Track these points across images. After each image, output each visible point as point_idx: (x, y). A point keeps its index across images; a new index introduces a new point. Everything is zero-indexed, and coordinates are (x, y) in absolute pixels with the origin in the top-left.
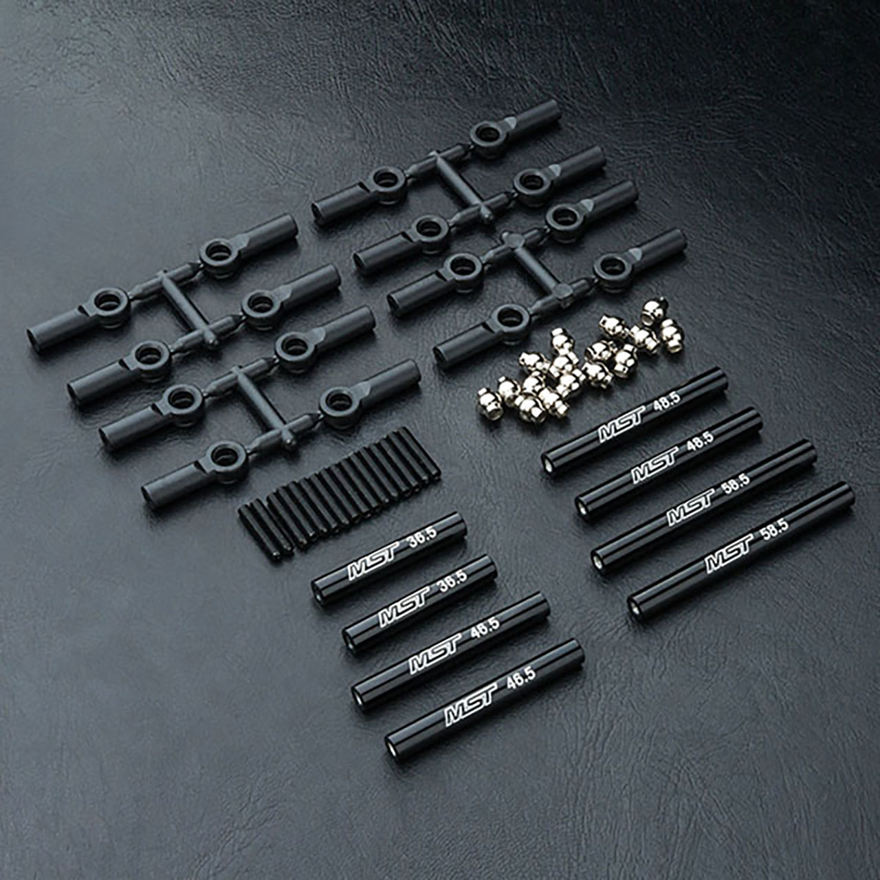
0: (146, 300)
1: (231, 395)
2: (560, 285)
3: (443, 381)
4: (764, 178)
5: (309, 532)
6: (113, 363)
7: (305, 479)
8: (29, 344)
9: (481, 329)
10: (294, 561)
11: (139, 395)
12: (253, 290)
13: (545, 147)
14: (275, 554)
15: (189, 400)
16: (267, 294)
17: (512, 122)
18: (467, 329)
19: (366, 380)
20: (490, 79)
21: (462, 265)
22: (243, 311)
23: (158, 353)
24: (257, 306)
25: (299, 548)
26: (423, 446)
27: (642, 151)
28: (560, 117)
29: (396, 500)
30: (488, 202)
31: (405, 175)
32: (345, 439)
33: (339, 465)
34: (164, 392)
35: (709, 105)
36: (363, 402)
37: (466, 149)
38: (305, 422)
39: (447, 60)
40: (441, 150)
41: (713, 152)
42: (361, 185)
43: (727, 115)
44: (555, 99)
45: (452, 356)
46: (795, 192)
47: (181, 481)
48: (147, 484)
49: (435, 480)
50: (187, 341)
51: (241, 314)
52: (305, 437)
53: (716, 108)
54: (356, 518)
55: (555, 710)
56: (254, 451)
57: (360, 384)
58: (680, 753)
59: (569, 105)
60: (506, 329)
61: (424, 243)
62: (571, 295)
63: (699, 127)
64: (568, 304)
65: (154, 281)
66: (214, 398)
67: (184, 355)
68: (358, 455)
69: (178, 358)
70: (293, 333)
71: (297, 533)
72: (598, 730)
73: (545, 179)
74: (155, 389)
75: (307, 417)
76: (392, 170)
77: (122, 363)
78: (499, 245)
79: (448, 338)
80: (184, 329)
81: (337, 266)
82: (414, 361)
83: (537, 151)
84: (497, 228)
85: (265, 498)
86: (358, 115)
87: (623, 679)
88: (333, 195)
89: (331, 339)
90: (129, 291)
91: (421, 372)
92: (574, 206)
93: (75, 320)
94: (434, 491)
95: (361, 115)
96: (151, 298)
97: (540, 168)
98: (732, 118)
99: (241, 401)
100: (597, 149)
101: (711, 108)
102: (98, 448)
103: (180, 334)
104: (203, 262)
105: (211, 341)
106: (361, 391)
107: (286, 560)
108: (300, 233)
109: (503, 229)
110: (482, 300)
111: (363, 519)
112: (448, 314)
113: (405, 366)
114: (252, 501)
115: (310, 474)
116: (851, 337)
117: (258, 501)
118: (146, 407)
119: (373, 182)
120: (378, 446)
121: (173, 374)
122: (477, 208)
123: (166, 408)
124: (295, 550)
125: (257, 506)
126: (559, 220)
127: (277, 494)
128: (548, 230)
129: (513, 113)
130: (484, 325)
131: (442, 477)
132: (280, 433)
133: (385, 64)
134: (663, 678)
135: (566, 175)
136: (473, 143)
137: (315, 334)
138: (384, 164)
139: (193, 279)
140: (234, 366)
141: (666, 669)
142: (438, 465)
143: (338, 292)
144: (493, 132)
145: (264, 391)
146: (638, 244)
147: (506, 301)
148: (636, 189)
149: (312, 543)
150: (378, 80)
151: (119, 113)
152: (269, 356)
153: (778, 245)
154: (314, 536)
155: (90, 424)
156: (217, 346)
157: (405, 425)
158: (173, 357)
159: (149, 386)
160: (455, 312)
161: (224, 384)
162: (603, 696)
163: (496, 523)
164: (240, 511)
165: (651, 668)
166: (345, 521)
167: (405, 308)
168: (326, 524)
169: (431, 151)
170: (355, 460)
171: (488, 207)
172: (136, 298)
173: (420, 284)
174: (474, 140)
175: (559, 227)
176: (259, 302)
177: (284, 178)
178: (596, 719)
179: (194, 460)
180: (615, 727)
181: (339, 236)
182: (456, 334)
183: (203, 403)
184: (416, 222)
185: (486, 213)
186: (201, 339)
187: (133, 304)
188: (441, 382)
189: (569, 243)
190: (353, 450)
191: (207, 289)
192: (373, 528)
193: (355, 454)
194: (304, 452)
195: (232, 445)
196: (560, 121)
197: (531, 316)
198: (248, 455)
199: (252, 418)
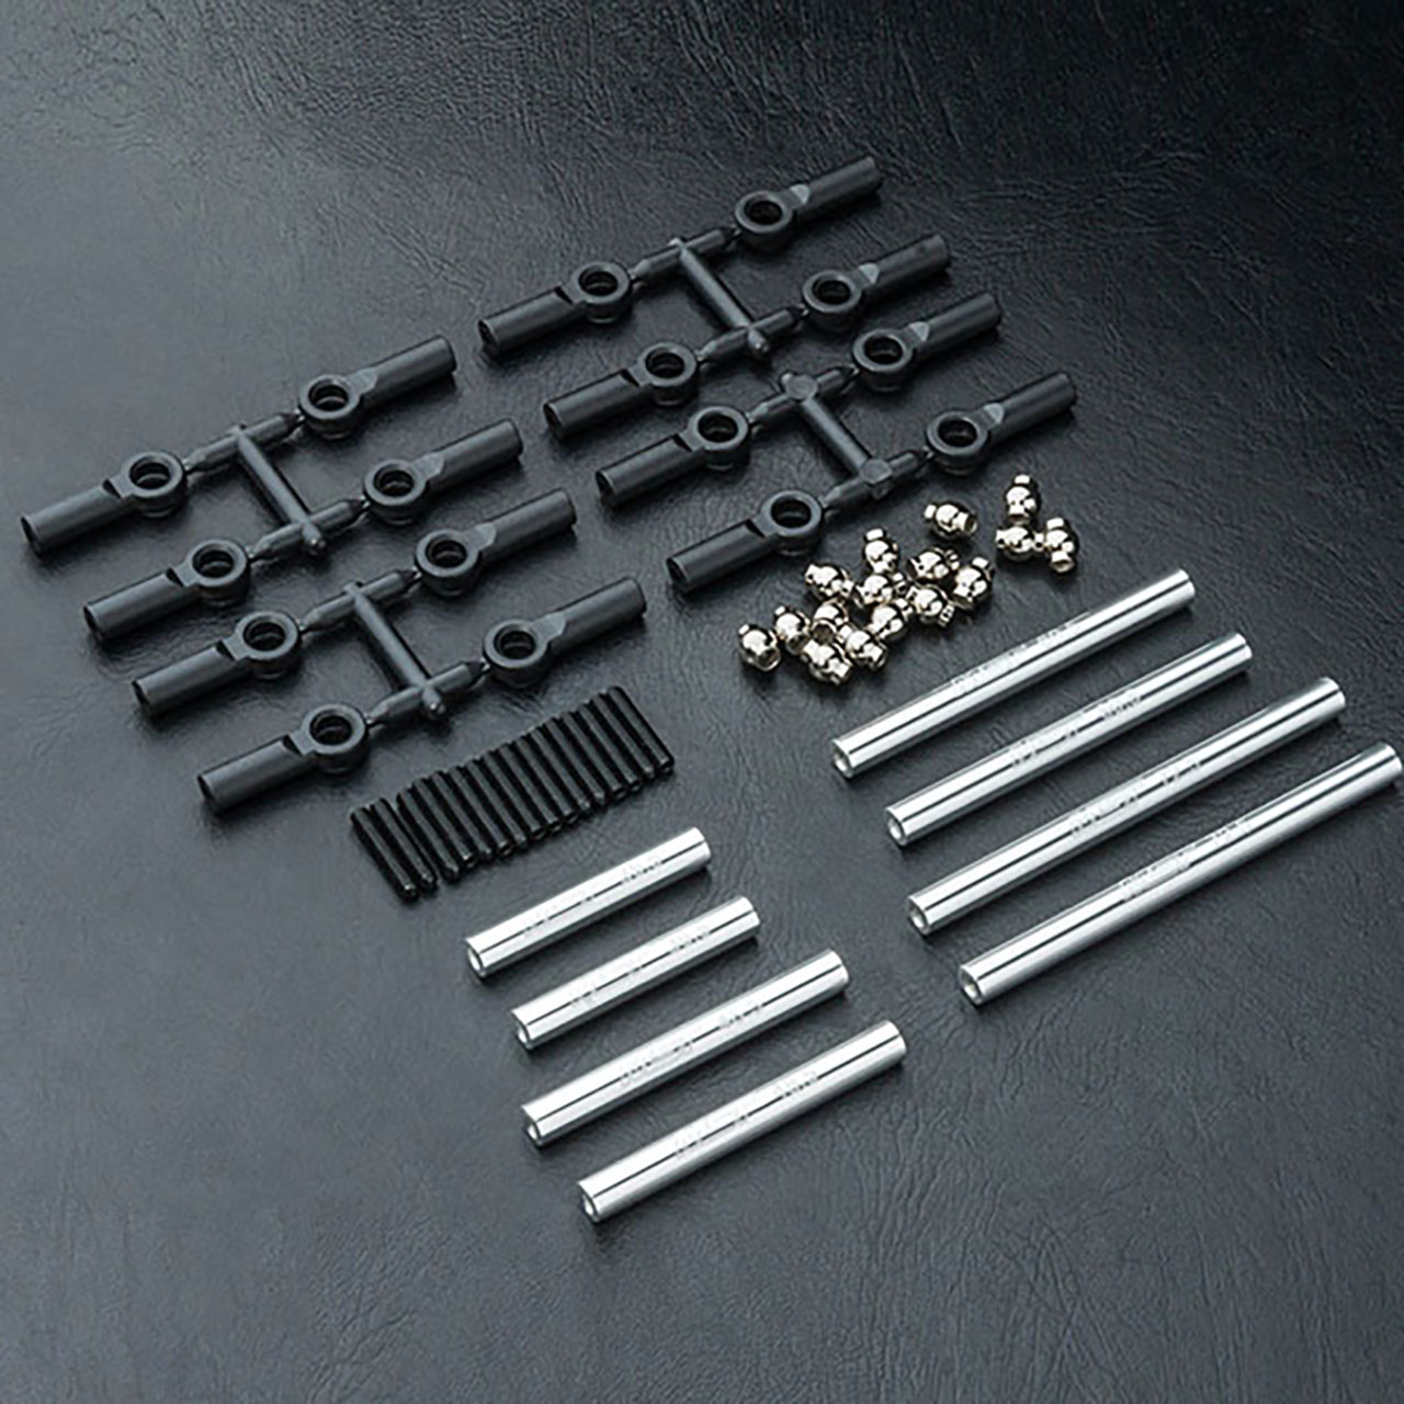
0: (212, 472)
1: (342, 630)
2: (871, 461)
3: (680, 612)
4: (1205, 292)
5: (462, 853)
6: (157, 575)
7: (459, 769)
8: (25, 539)
9: (744, 531)
10: (439, 899)
11: (199, 625)
12: (381, 460)
13: (855, 233)
14: (407, 887)
15: (276, 635)
16: (403, 466)
17: (802, 193)
18: (721, 529)
19: (559, 610)
20: (771, 117)
21: (717, 427)
22: (365, 493)
23: (228, 558)
24: (389, 486)
25: (445, 878)
26: (647, 719)
27: (1010, 244)
28: (880, 185)
29: (602, 803)
30: (760, 324)
31: (629, 276)
32: (523, 704)
33: (513, 747)
34: (238, 621)
35: (1119, 170)
36: (553, 645)
37: (729, 235)
38: (461, 675)
39: (703, 79)
40: (687, 236)
41: (1124, 245)
42: (559, 291)
43: (1147, 186)
44: (872, 155)
45: (697, 573)
46: (1252, 315)
47: (262, 767)
48: (206, 772)
49: (664, 773)
50: (276, 542)
51: (363, 498)
52: (459, 699)
53: (1130, 175)
54: (538, 832)
55: (845, 1147)
56: (378, 721)
57: (548, 617)
58: (1039, 1220)
59: (894, 165)
60: (784, 532)
61: (656, 388)
62: (889, 478)
63: (1102, 205)
64: (884, 492)
65: (226, 441)
66: (318, 633)
67: (270, 562)
68: (543, 730)
69: (263, 567)
70: (444, 532)
71: (443, 854)
72: (912, 1181)
73: (853, 287)
74: (223, 617)
75: (462, 668)
76: (608, 268)
77: (171, 575)
78: (776, 395)
79: (691, 543)
80: (271, 520)
81: (517, 423)
82: (635, 581)
83: (841, 240)
84: (775, 364)
85: (394, 798)
86: (558, 176)
87: (954, 1099)
88: (513, 308)
89: (504, 542)
90: (185, 457)
91: (647, 599)
92: (899, 332)
93: (97, 504)
94: (661, 790)
95: (562, 176)
96: (220, 469)
97: (846, 269)
98: (1158, 191)
99: (359, 639)
100: (937, 240)
101: (1123, 174)
102: (131, 712)
103: (265, 527)
104: (303, 412)
105: (314, 542)
106: (551, 627)
107: (425, 898)
108: (459, 367)
109: (783, 369)
110: (746, 483)
111: (549, 834)
112: (692, 504)
113: (622, 588)
114: (372, 802)
115: (466, 759)
116: (1334, 554)
117: (384, 801)
118: (209, 647)
119: (578, 287)
120: (576, 716)
121: (251, 592)
122: (742, 332)
123: (240, 650)
124: (439, 882)
125: (380, 810)
126: (874, 354)
127: (413, 791)
128: (856, 371)
129: (807, 177)
130: (749, 524)
131: (677, 767)
132: (420, 694)
133: (602, 87)
134: (1018, 1097)
135: (885, 281)
136: (740, 226)
137: (480, 534)
138: (596, 258)
139: (286, 440)
140: (350, 581)
141: (1022, 1084)
142: (669, 748)
143: (518, 466)
144: (771, 208)
145: (395, 625)
146: (1000, 395)
147: (785, 485)
148: (999, 306)
149: (466, 871)
150: (589, 116)
151: (174, 166)
152: (405, 568)
153: (1223, 402)
154: (470, 860)
155: (118, 672)
156: (325, 549)
157: (618, 684)
158: (253, 566)
159: (215, 611)
160: (704, 501)
161: (334, 611)
162: (921, 1125)
163: (758, 844)
164: (353, 817)
165: (998, 1081)
166: (520, 837)
167: (625, 493)
168: (491, 842)
169: (673, 237)
170: (539, 739)
171: (761, 331)
172: (195, 469)
173: (649, 455)
174: (740, 220)
175: (873, 367)
176: (392, 480)
177: (437, 276)
178: (908, 1162)
179: (283, 734)
180: (939, 1176)
181: (522, 374)
182: (704, 537)
183: (299, 641)
184: (645, 354)
185: (757, 341)
186: (297, 538)
187: (191, 479)
188: (677, 614)
189: (889, 392)
190: (536, 721)
191: (309, 456)
192: (564, 848)
193: (539, 729)
194: (458, 723)
195: (343, 710)
196: (879, 192)
197: (824, 511)
198: (368, 727)
199: (376, 666)
